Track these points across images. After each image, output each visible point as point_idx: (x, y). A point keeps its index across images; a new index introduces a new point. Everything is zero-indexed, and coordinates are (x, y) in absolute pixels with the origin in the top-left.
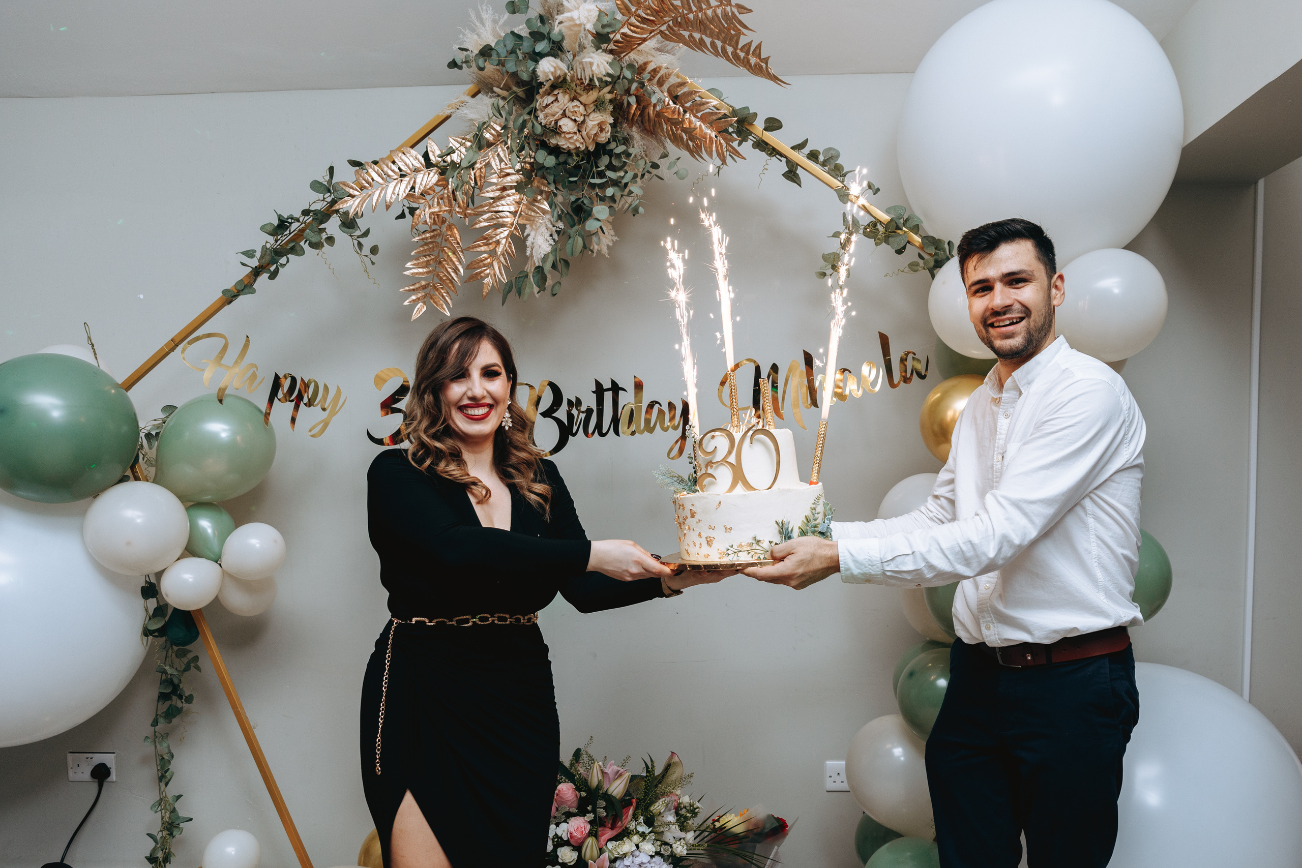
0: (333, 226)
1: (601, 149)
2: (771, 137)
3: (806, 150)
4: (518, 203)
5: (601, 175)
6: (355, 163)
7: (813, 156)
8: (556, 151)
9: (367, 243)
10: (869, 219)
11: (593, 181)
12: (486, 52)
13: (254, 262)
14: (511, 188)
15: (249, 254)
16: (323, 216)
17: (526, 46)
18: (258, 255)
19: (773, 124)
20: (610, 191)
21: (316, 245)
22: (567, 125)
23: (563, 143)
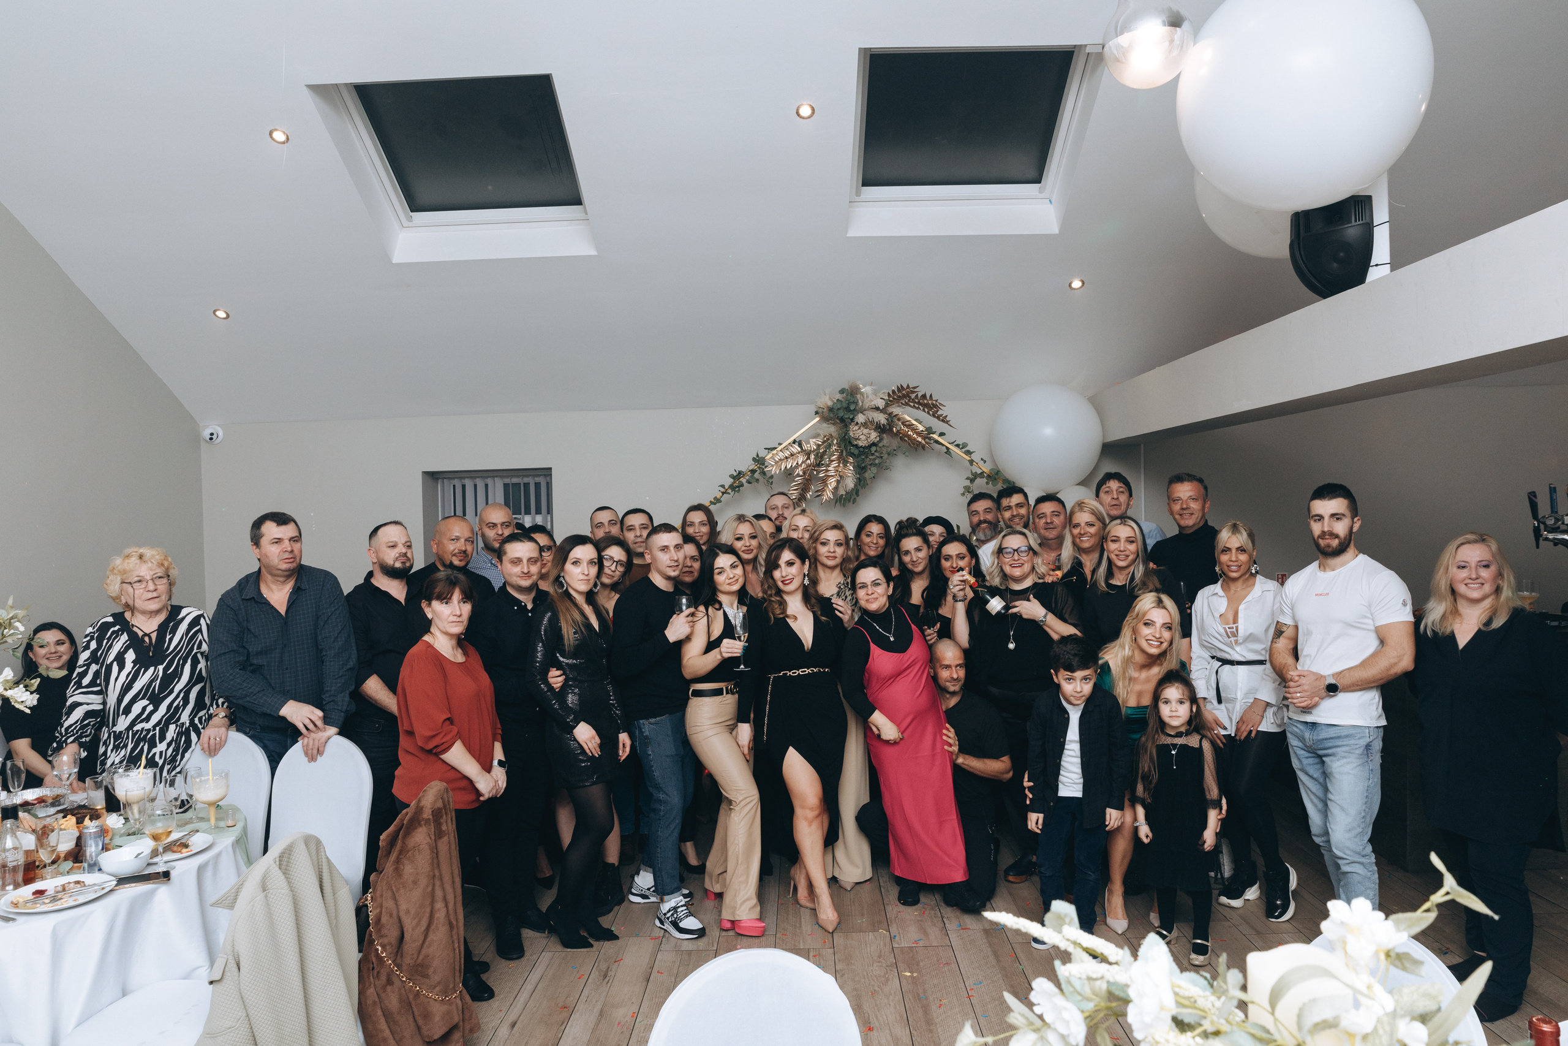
0: (757, 475)
1: (874, 444)
2: (940, 439)
3: (955, 443)
4: (839, 466)
5: (873, 454)
6: (766, 449)
7: (958, 446)
8: (856, 446)
9: (771, 481)
10: (980, 471)
11: (870, 457)
12: (831, 410)
13: (723, 490)
14: (834, 461)
15: (723, 486)
16: (753, 471)
17: (845, 405)
18: (727, 487)
19: (942, 434)
20: (877, 461)
21: (749, 482)
22: (863, 437)
23: (860, 444)
